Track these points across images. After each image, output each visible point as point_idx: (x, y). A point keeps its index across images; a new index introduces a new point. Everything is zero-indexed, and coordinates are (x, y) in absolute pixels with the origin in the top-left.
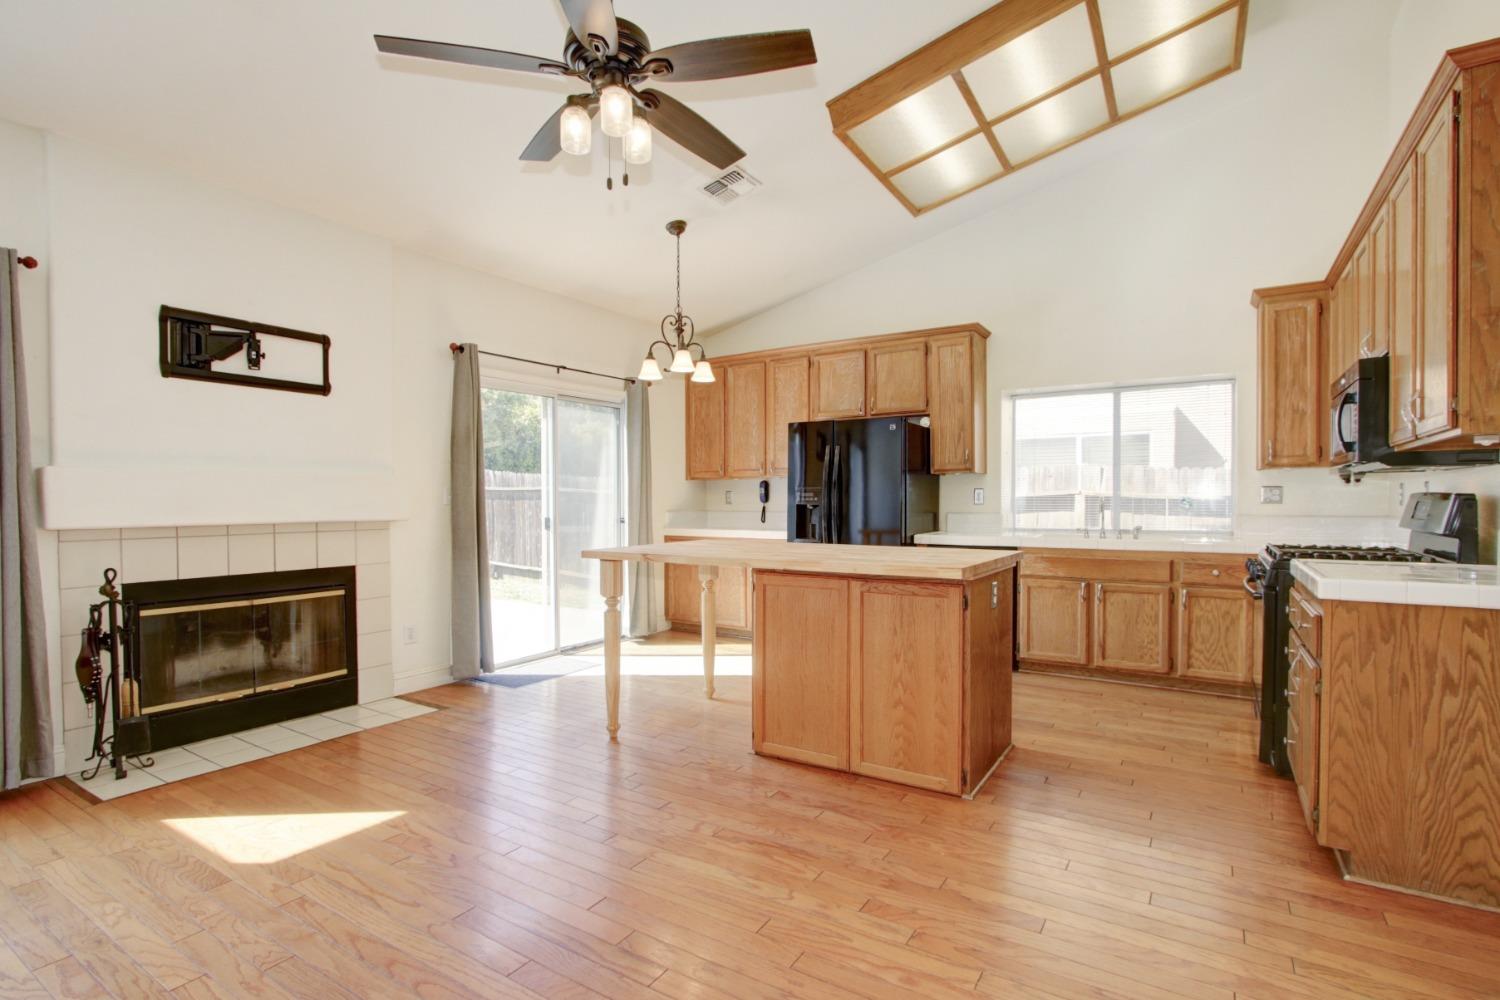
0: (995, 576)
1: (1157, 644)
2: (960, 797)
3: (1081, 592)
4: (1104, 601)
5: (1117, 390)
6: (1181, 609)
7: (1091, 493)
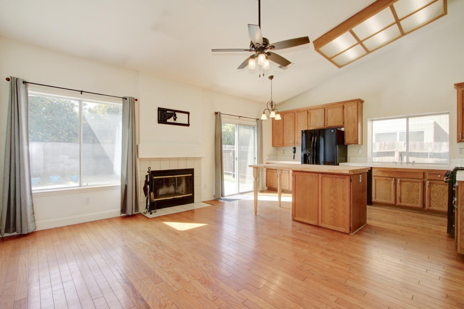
0: (361, 174)
1: (419, 198)
2: (349, 234)
3: (393, 181)
4: (400, 184)
5: (407, 118)
6: (427, 187)
7: (401, 151)
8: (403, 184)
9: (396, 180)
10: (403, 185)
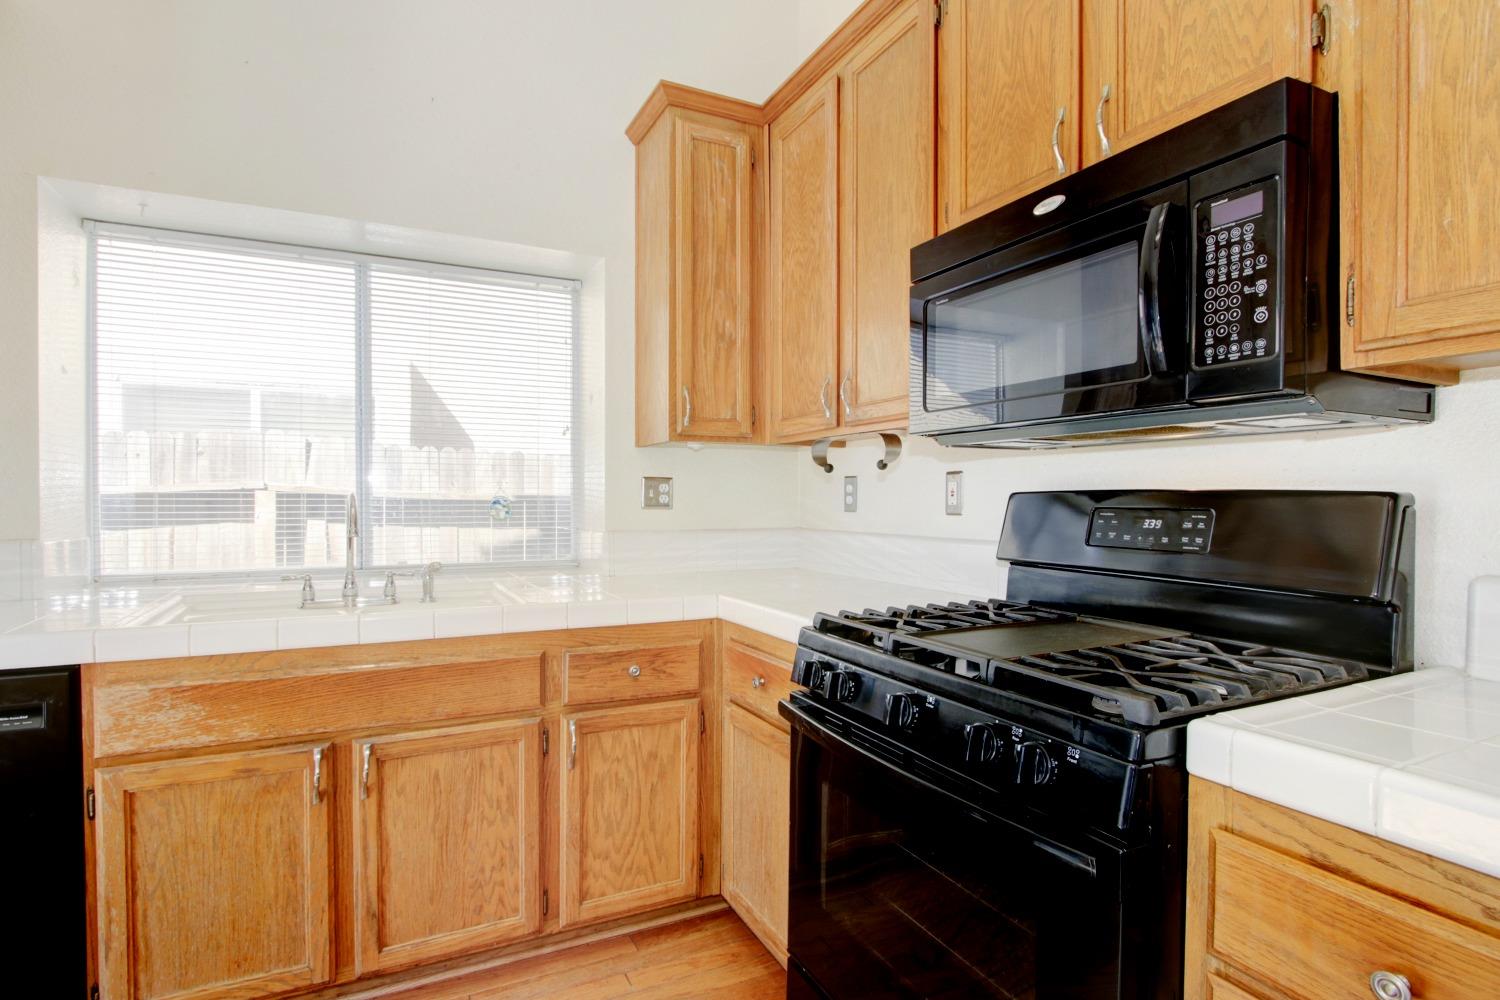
4: (378, 789)
6: (564, 766)
7: (287, 487)
8: (401, 777)
9: (334, 757)
10: (401, 792)
